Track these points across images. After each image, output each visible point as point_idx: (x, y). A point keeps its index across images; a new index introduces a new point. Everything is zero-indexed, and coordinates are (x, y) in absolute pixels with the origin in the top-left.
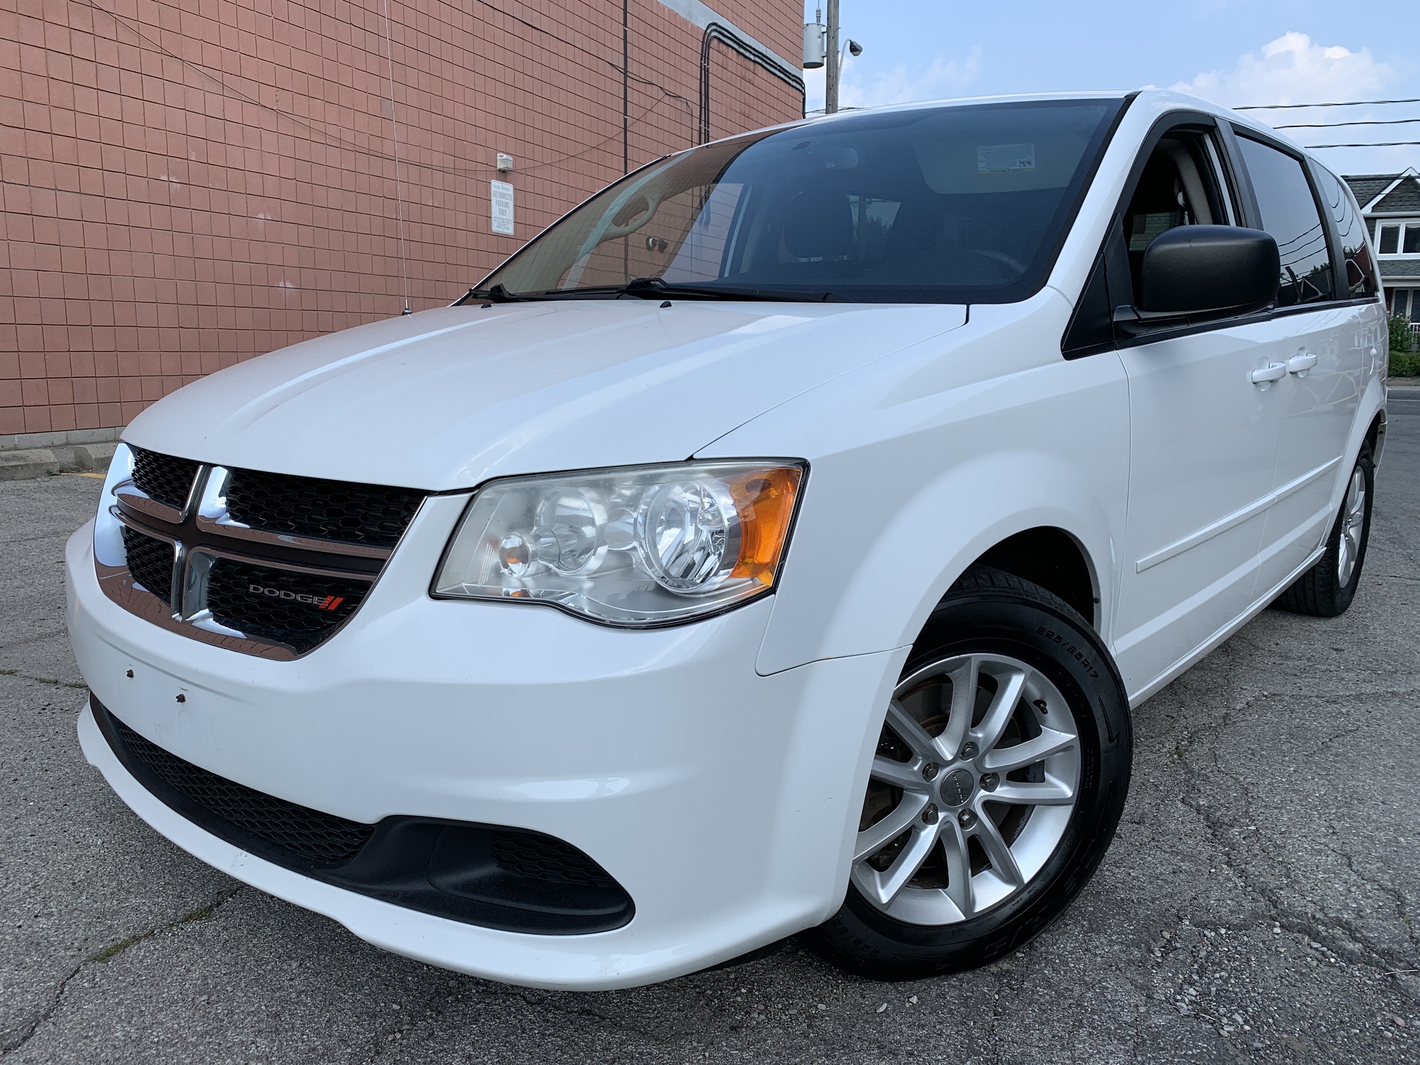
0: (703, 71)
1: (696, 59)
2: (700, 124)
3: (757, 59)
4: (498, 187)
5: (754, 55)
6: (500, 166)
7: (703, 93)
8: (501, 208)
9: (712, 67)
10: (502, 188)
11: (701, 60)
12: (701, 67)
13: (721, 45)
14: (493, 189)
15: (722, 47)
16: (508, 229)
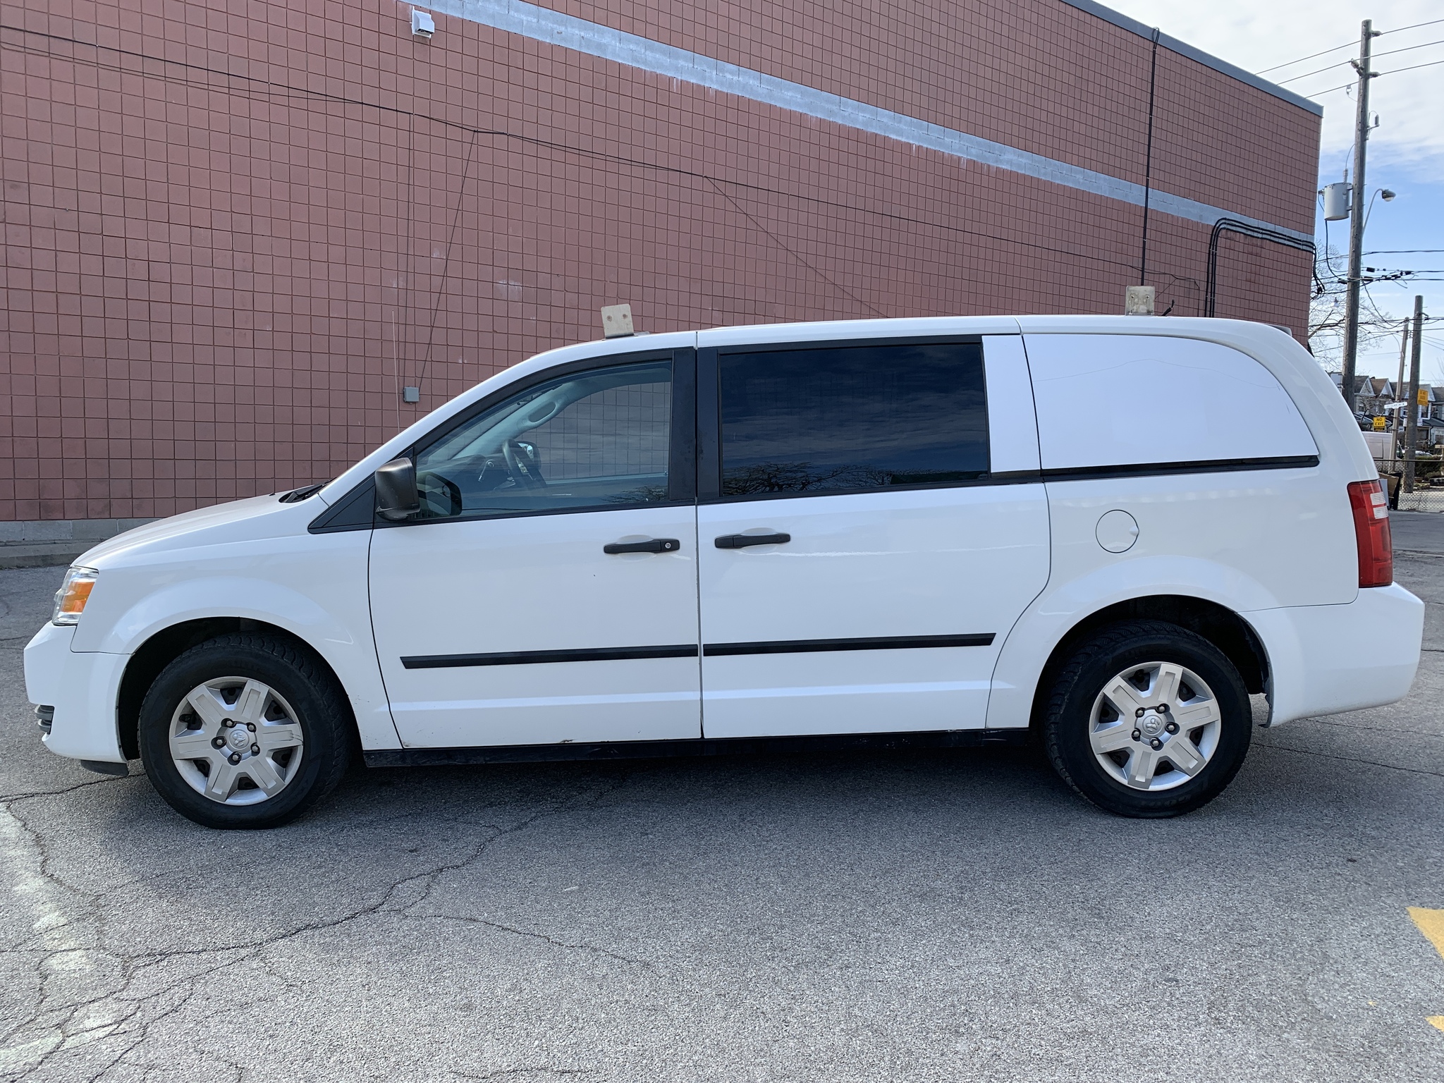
0: (1211, 256)
1: (1205, 248)
2: (1207, 295)
3: (1265, 236)
5: (1262, 233)
7: (1210, 272)
9: (1220, 252)
11: (1210, 248)
12: (1209, 254)
13: (1229, 232)
15: (1230, 234)
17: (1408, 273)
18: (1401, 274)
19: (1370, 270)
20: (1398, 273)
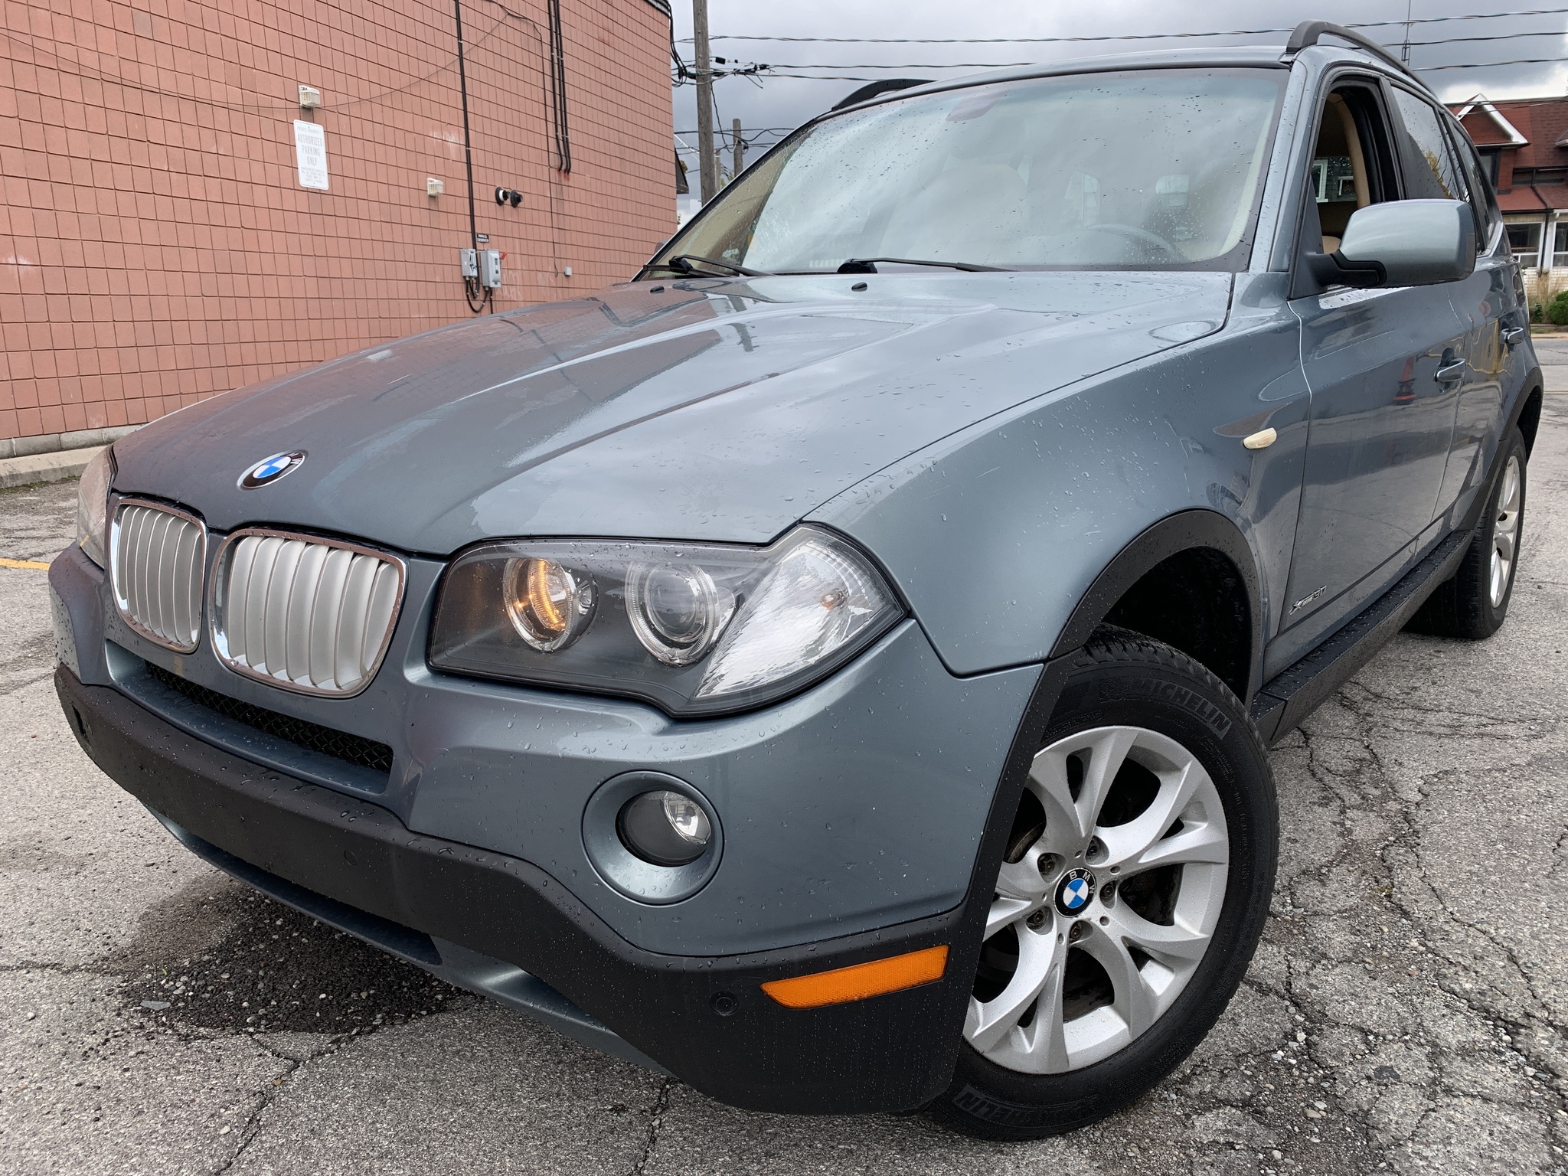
2: (552, 51)
4: (303, 129)
6: (304, 102)
7: (553, 13)
8: (310, 156)
10: (310, 130)
14: (297, 132)
16: (320, 182)
17: (763, 67)
18: (756, 68)
19: (720, 61)
20: (752, 67)
